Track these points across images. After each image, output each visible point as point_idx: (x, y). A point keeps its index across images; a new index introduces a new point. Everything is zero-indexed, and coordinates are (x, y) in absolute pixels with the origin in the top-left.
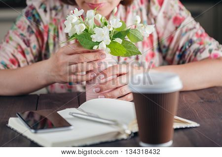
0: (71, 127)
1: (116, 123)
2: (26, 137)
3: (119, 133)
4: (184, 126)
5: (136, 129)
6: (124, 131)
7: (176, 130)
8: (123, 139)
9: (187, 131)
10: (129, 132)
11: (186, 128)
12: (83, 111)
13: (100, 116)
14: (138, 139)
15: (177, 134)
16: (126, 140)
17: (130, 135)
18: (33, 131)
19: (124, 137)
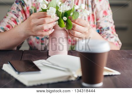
1: (68, 70)
2: (12, 77)
3: (70, 77)
9: (112, 77)
10: (76, 76)
11: (112, 75)
12: (49, 62)
18: (17, 73)
19: (73, 79)
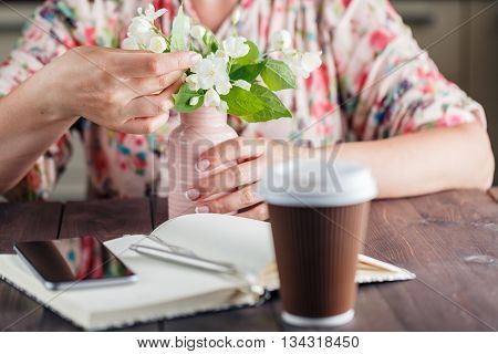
0: (134, 278)
1: (232, 270)
2: (33, 299)
3: (237, 293)
4: (380, 277)
5: (274, 283)
6: (249, 287)
7: (363, 286)
8: (246, 306)
9: (386, 290)
10: (259, 290)
11: (386, 282)
12: (160, 241)
13: (199, 254)
14: (278, 305)
15: (364, 296)
16: (253, 307)
17: (261, 297)
18: (49, 285)
19: (249, 300)
